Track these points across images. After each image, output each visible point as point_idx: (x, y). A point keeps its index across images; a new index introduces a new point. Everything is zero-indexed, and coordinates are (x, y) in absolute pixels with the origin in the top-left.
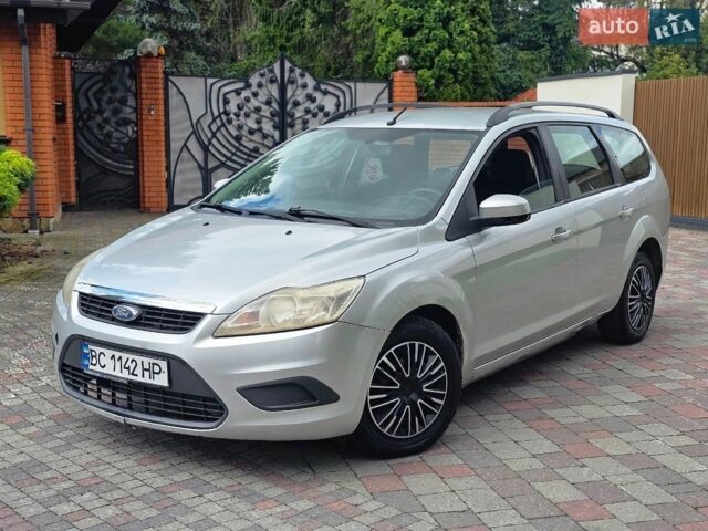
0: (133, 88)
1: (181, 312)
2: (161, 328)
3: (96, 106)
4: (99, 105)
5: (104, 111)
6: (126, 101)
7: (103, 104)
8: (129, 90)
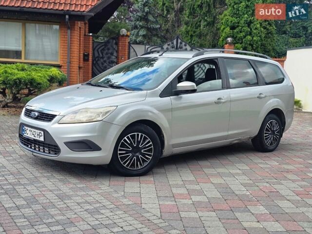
0: (116, 49)
1: (50, 114)
2: (44, 120)
3: (101, 55)
4: (103, 55)
5: (104, 58)
6: (113, 54)
7: (104, 55)
8: (114, 49)
